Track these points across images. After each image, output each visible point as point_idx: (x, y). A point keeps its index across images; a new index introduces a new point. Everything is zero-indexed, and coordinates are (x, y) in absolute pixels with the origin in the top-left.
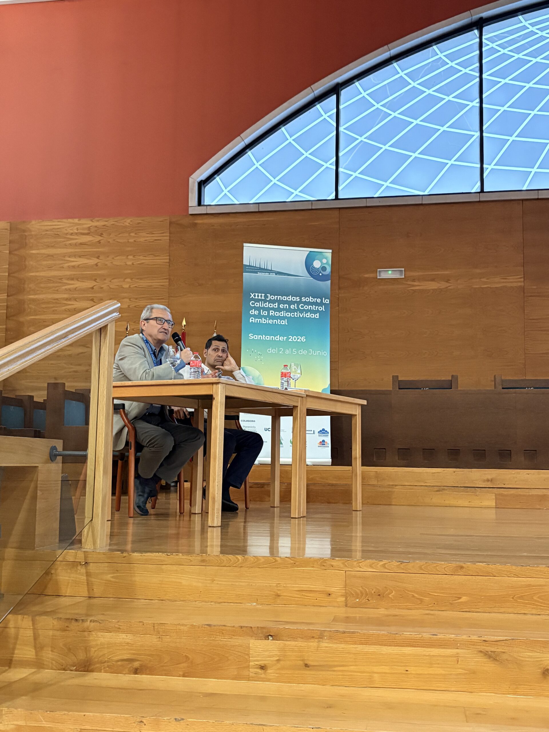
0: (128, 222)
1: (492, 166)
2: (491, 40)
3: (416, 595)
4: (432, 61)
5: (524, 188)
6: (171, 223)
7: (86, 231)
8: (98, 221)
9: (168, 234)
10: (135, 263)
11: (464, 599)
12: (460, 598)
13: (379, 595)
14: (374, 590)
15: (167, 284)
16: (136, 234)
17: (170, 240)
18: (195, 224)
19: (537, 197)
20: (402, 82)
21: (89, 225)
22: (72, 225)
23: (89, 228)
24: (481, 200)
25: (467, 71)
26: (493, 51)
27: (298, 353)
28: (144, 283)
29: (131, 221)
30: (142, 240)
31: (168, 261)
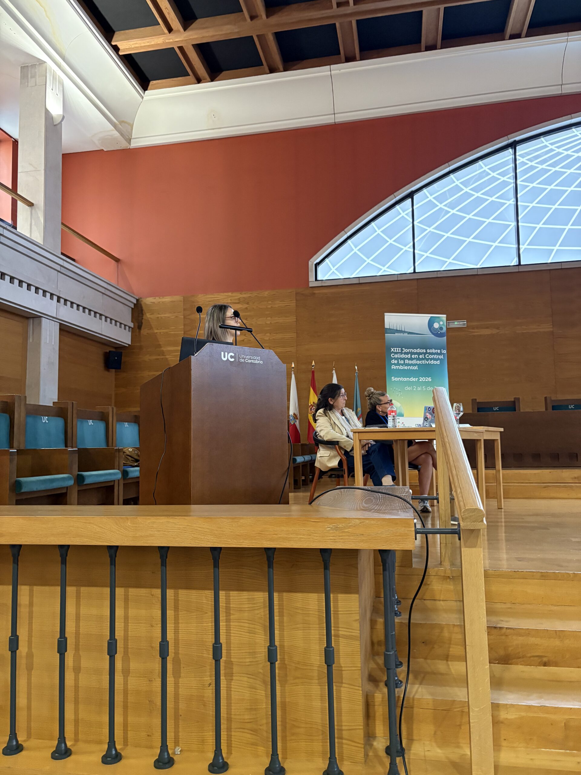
0: (266, 293)
1: (525, 246)
2: (522, 156)
4: (479, 173)
5: (549, 262)
6: (296, 294)
7: (237, 301)
8: (245, 294)
9: (295, 302)
10: (272, 323)
15: (296, 336)
16: (272, 302)
17: (296, 305)
18: (314, 294)
20: (458, 189)
21: (239, 297)
22: (226, 297)
23: (239, 299)
24: (520, 270)
25: (505, 179)
26: (524, 164)
27: (426, 389)
28: (279, 336)
29: (268, 293)
30: (276, 306)
31: (295, 320)
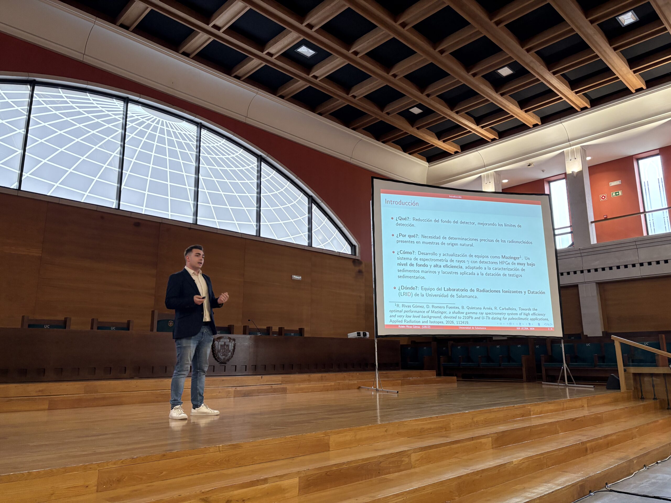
1: (28, 175)
2: (39, 96)
3: (139, 477)
5: (48, 194)
11: (164, 473)
12: (162, 473)
13: (118, 481)
14: (115, 478)
19: (58, 202)
24: (18, 195)
25: (19, 108)
26: (40, 103)
